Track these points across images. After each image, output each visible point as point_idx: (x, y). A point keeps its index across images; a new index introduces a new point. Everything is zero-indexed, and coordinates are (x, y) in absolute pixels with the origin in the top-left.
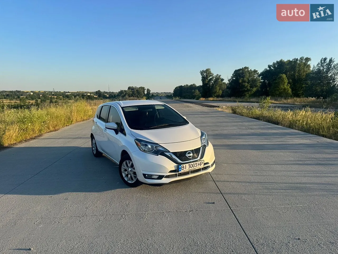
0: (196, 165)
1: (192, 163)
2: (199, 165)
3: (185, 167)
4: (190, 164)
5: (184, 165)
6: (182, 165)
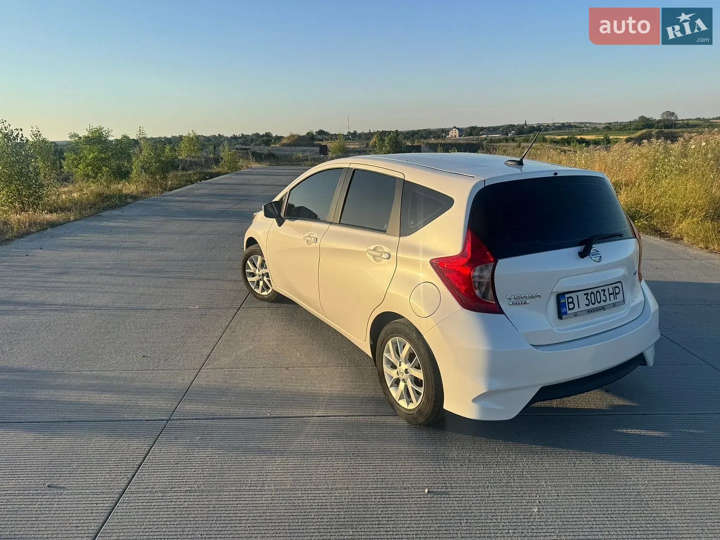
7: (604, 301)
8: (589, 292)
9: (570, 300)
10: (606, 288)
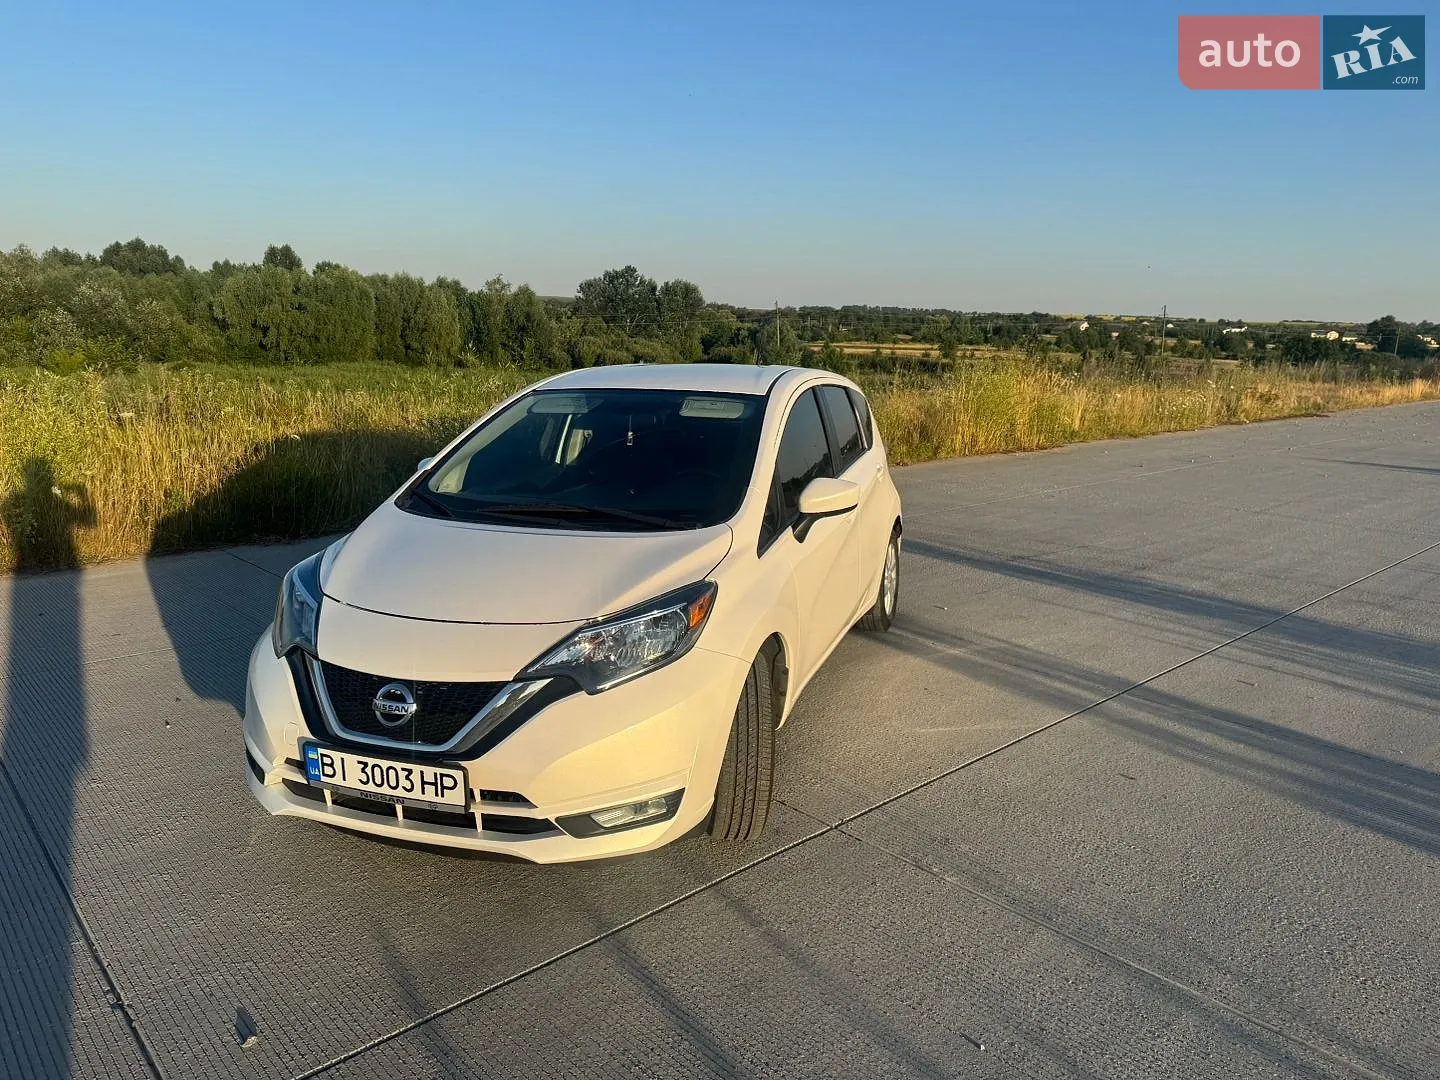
0: (407, 778)
1: (385, 764)
2: (430, 789)
3: (338, 766)
4: (371, 761)
5: (336, 755)
6: (321, 751)
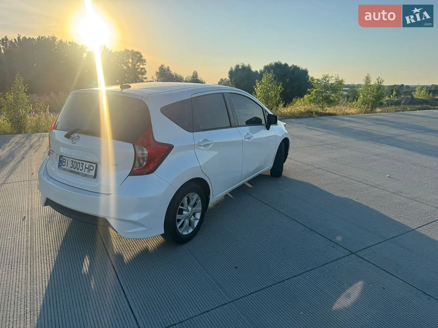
7: (80, 169)
8: (74, 161)
9: (64, 161)
10: (85, 163)
